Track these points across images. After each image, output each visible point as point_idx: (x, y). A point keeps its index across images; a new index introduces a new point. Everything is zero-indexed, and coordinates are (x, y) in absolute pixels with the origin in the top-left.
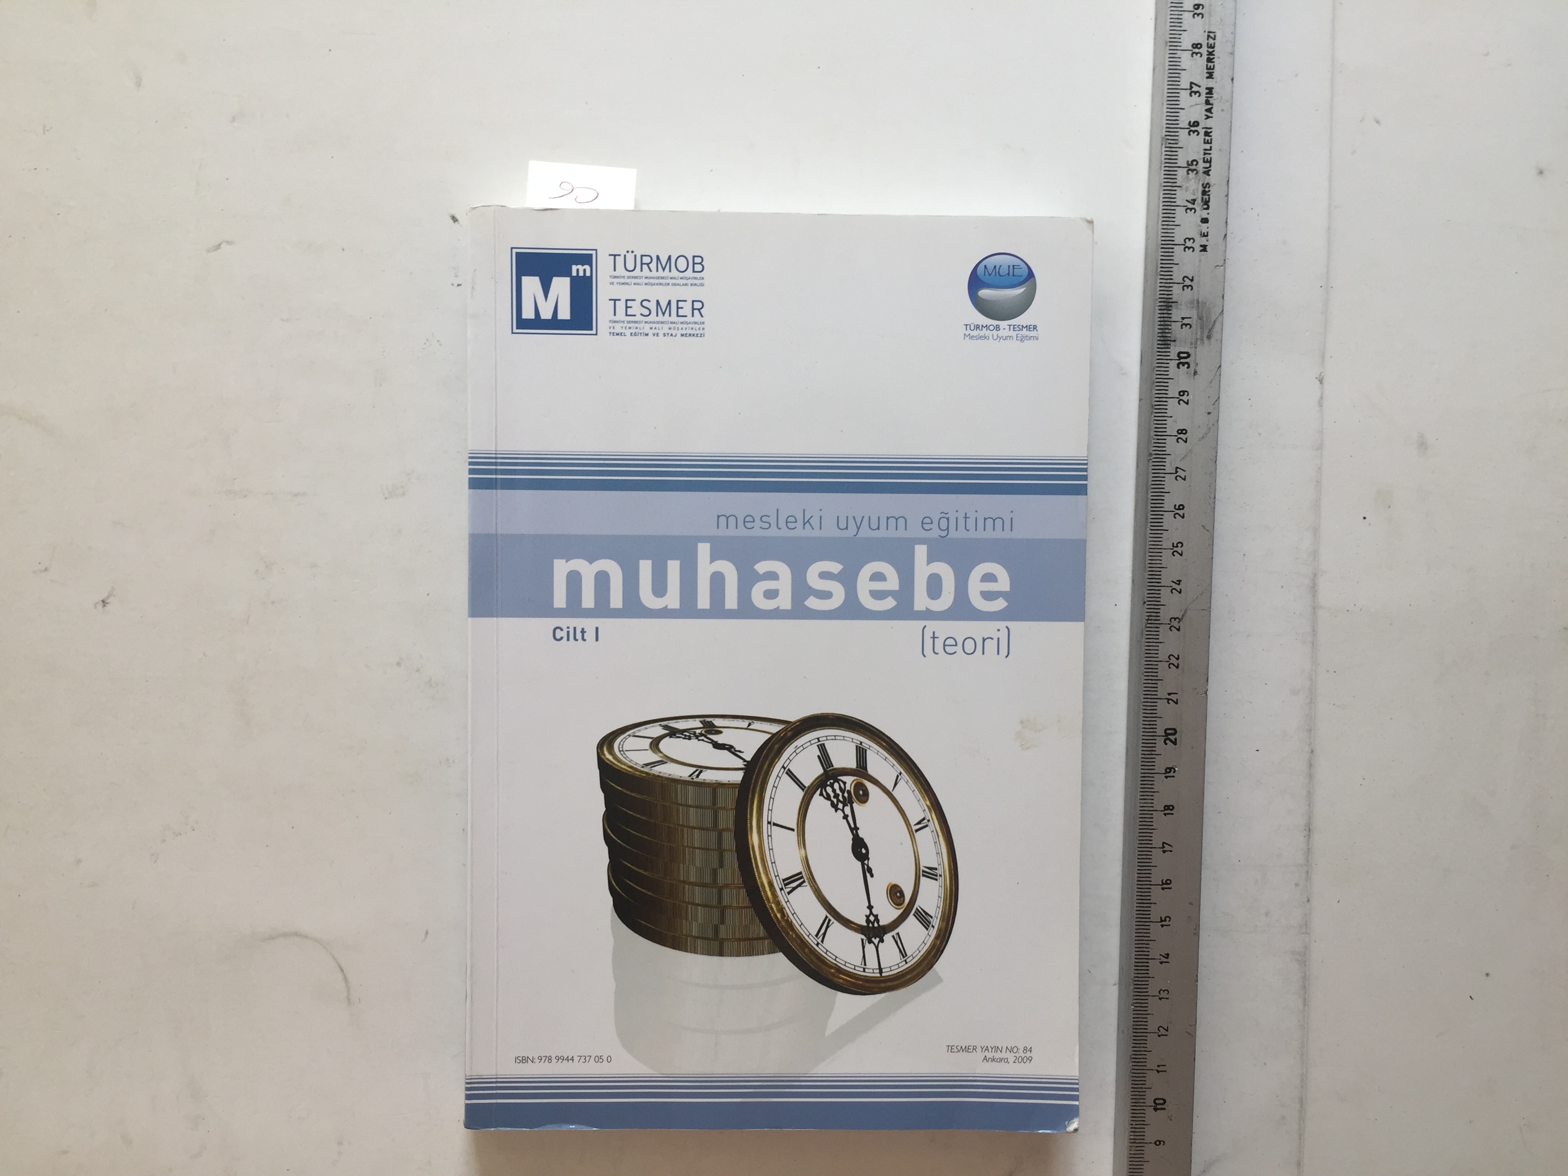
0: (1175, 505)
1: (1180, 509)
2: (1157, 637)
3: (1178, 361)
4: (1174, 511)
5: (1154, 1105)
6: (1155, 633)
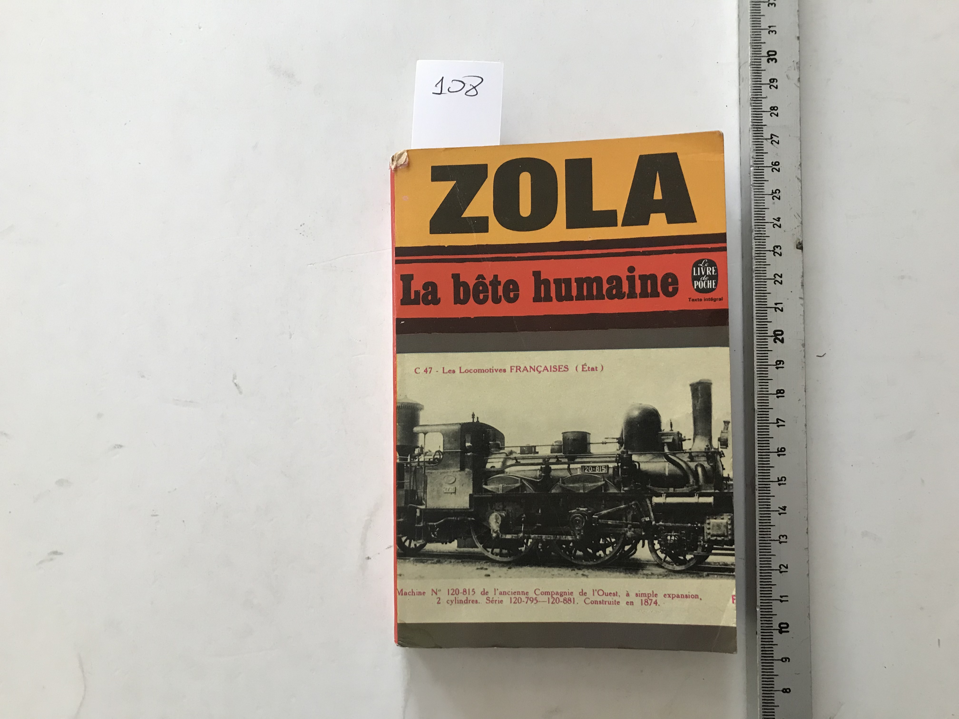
0: (773, 162)
1: (777, 165)
2: (765, 261)
3: (768, 58)
4: (772, 167)
5: (779, 628)
6: (762, 258)
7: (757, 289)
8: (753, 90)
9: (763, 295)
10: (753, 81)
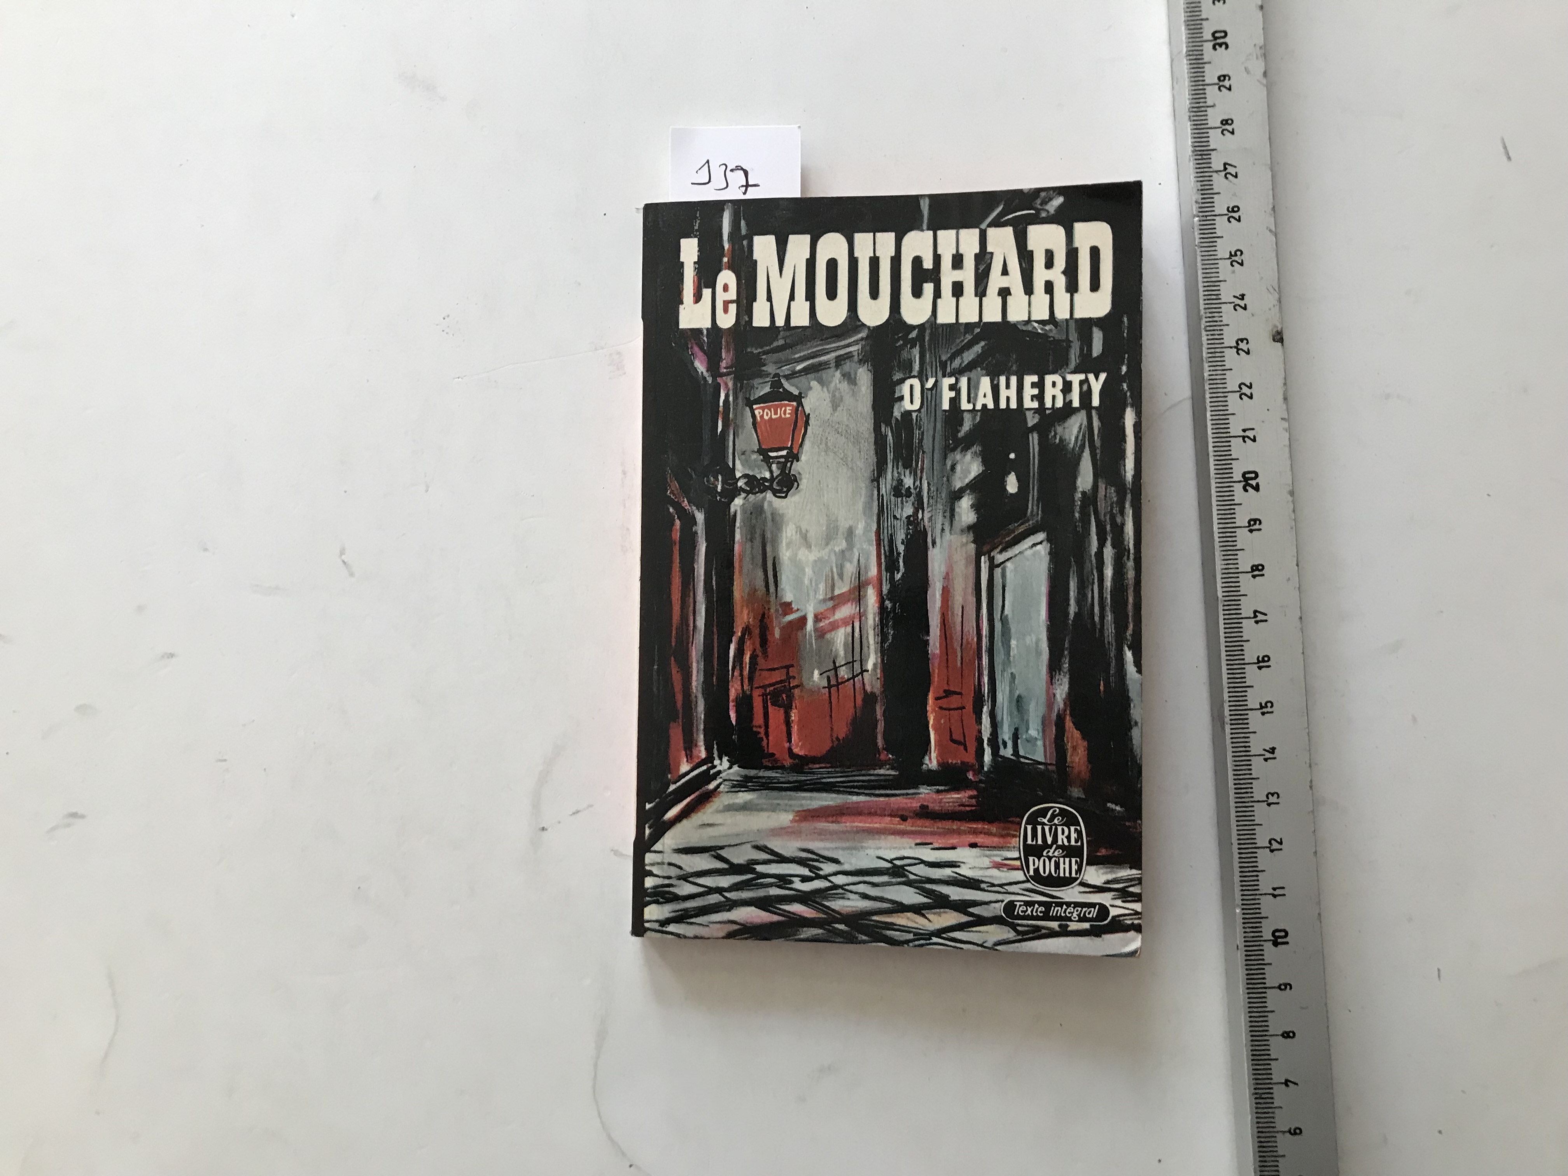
0: (1228, 208)
1: (1236, 212)
2: (1223, 363)
3: (1213, 42)
4: (1228, 214)
5: (1273, 939)
6: (1219, 359)
7: (1213, 409)
8: (1192, 95)
9: (1223, 418)
10: (1192, 81)
